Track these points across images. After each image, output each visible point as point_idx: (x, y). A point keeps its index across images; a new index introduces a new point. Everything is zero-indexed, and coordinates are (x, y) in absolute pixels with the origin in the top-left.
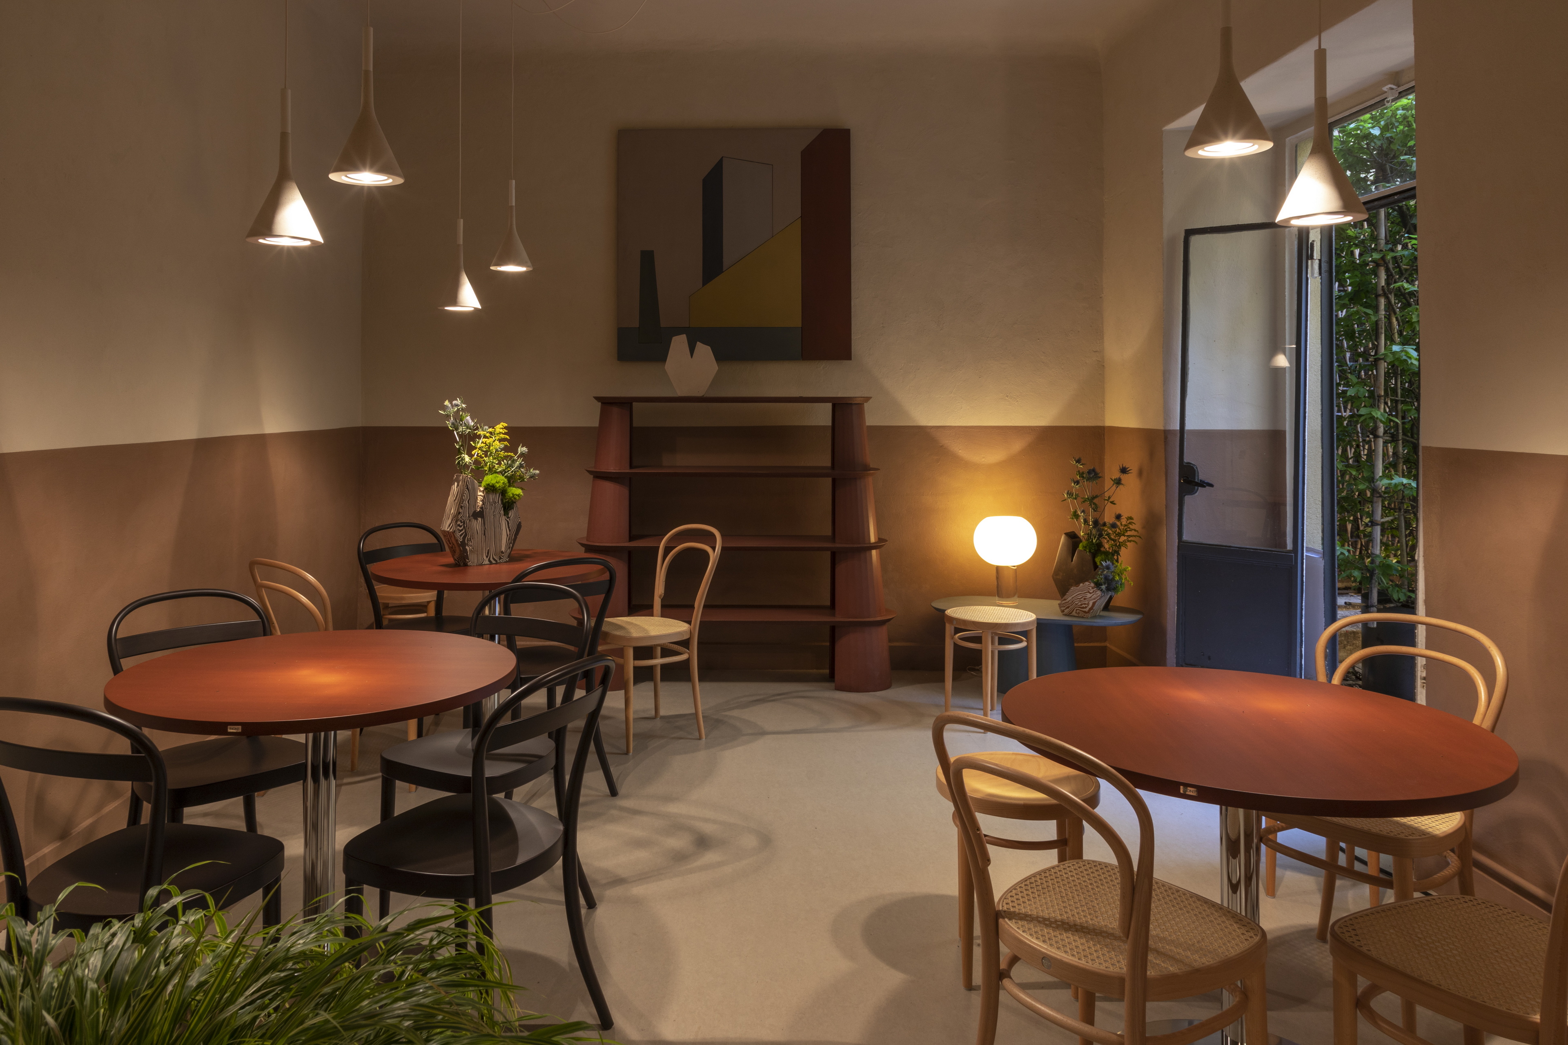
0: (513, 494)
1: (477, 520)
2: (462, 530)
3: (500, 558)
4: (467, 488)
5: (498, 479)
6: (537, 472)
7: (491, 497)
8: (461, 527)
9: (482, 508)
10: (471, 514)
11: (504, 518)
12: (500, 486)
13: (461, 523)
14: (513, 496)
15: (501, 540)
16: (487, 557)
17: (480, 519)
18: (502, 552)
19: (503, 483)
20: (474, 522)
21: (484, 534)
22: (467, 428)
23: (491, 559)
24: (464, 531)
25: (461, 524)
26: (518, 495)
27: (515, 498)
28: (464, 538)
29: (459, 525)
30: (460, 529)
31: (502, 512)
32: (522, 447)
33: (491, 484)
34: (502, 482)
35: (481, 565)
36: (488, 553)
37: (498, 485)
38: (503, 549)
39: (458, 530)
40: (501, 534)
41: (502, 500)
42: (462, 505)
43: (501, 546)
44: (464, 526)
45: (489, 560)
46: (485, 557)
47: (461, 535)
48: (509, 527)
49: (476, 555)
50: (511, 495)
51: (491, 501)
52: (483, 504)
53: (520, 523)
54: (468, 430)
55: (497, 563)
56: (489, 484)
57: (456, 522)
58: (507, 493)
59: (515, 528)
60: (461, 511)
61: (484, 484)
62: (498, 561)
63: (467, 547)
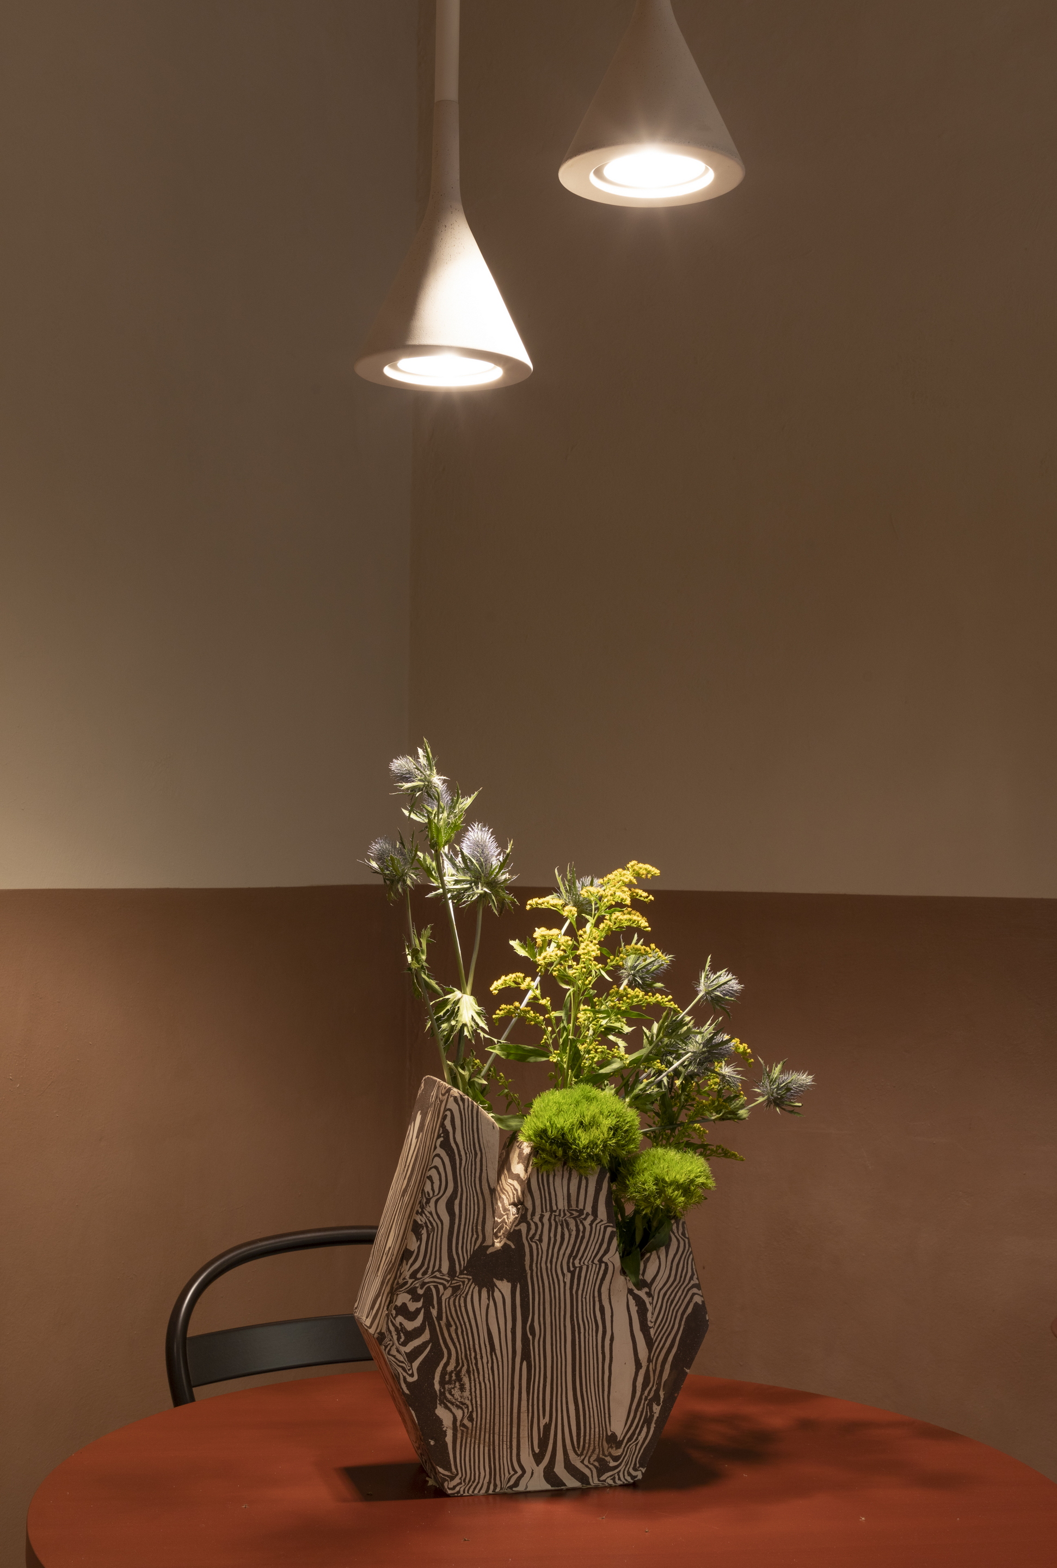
0: (658, 1181)
1: (491, 1288)
2: (418, 1332)
3: (603, 1468)
4: (446, 1145)
5: (590, 1111)
6: (805, 1079)
7: (560, 1187)
8: (411, 1316)
9: (514, 1235)
10: (463, 1259)
11: (621, 1284)
12: (593, 1144)
13: (416, 1298)
14: (661, 1192)
15: (604, 1386)
16: (538, 1458)
17: (504, 1286)
18: (612, 1440)
19: (615, 1129)
20: (477, 1299)
21: (526, 1356)
22: (476, 880)
23: (560, 1469)
24: (426, 1336)
25: (412, 1307)
26: (686, 1189)
27: (670, 1201)
28: (427, 1369)
29: (403, 1310)
30: (410, 1326)
31: (613, 1258)
32: (714, 969)
33: (552, 1133)
34: (607, 1123)
35: (513, 1496)
36: (543, 1443)
37: (584, 1138)
38: (618, 1427)
39: (400, 1330)
40: (606, 1358)
41: (615, 1204)
42: (420, 1219)
43: (606, 1414)
44: (428, 1316)
45: (549, 1475)
46: (527, 1459)
47: (412, 1356)
48: (645, 1328)
49: (484, 1450)
50: (651, 1187)
51: (562, 1204)
52: (523, 1218)
53: (699, 1310)
54: (481, 890)
55: (585, 1491)
56: (544, 1131)
57: (393, 1293)
58: (632, 1174)
59: (677, 1330)
60: (413, 1245)
61: (528, 1127)
62: (594, 1481)
63: (440, 1412)
